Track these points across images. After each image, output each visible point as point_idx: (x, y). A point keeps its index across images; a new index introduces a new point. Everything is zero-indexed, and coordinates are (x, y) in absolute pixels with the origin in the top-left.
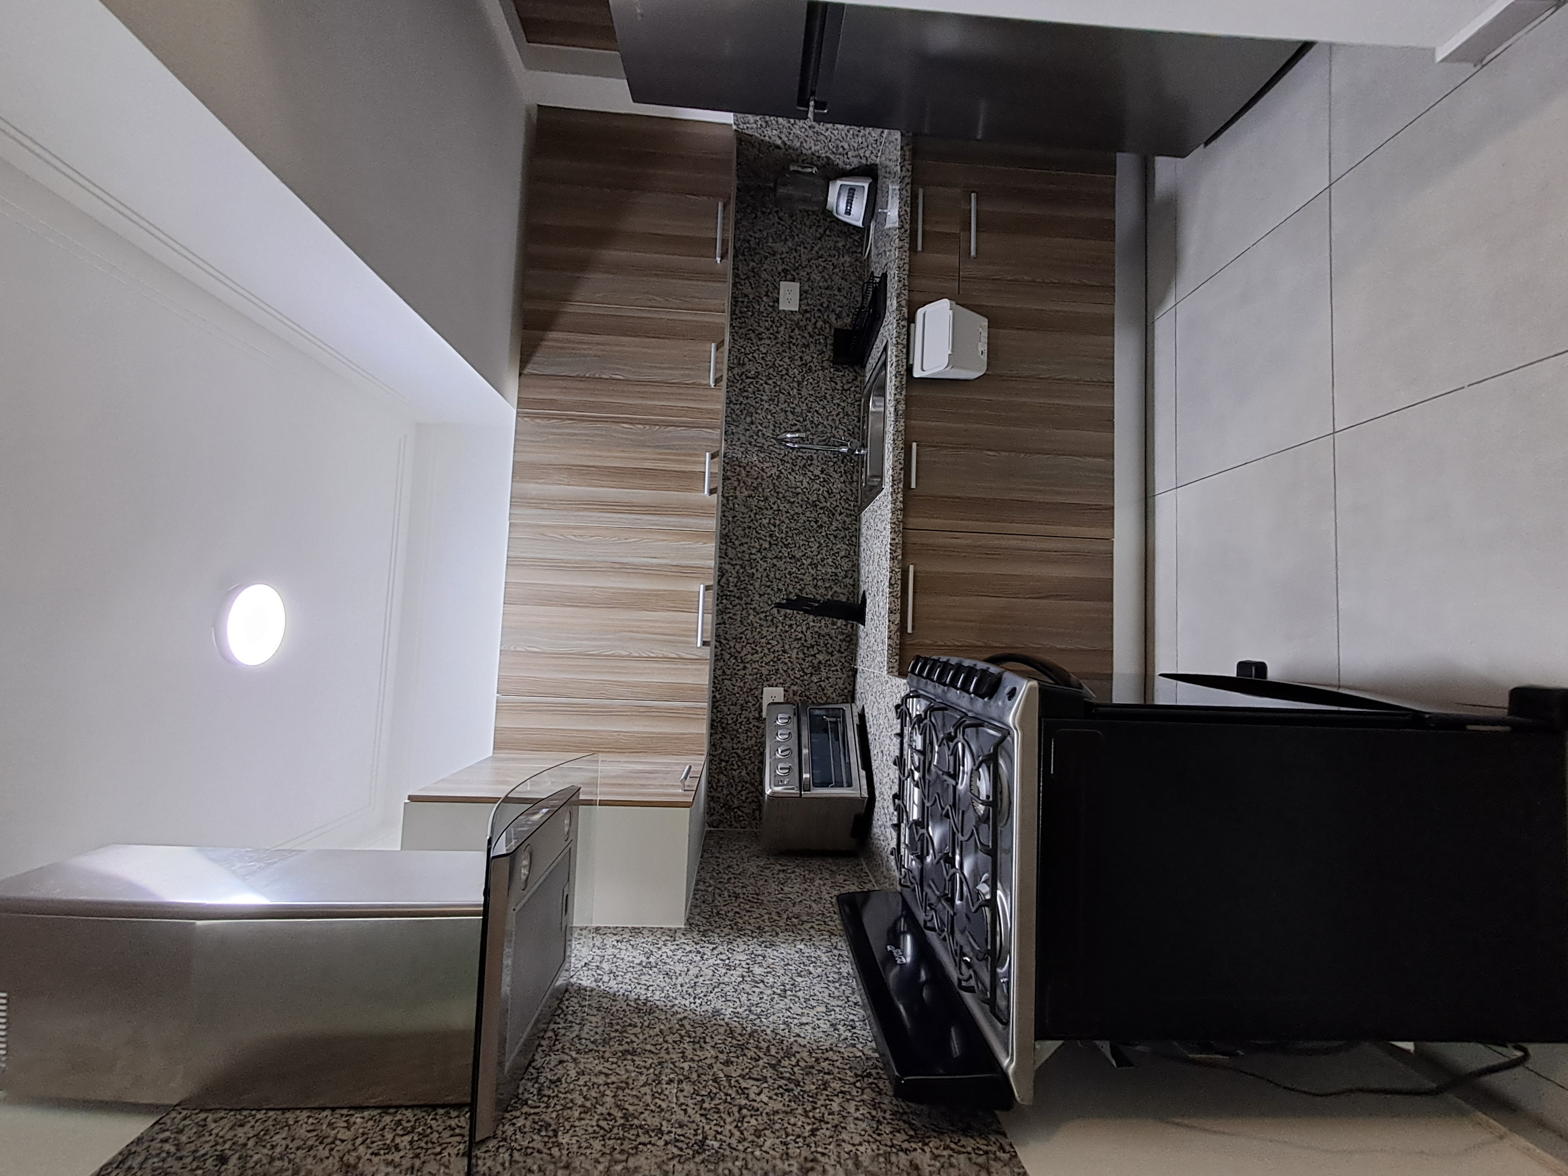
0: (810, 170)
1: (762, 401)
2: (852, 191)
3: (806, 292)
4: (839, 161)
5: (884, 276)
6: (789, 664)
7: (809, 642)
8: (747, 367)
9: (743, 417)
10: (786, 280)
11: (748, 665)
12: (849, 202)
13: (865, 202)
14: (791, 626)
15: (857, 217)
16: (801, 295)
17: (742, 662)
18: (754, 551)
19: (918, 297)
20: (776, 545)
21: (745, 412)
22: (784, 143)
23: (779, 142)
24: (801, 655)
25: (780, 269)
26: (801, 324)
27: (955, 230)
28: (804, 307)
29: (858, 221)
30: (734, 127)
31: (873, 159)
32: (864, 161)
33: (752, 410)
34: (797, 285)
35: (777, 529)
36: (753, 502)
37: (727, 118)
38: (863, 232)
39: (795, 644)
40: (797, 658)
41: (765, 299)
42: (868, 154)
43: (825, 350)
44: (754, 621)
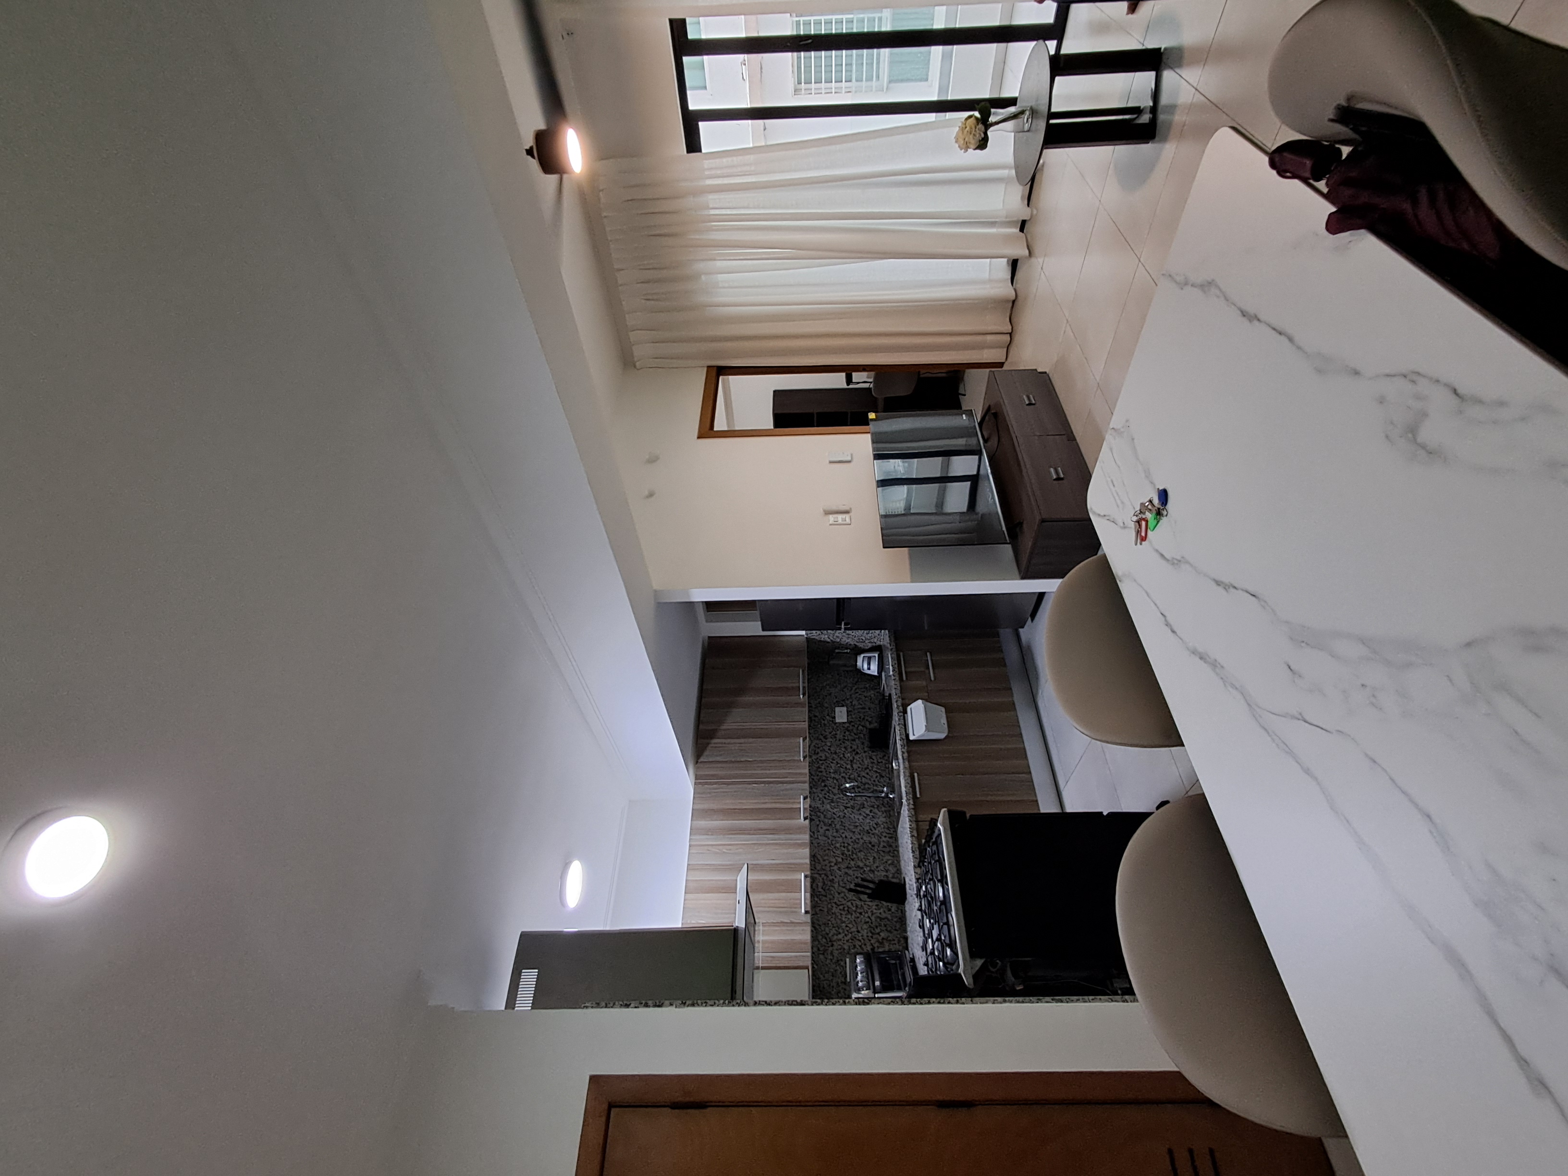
0: (846, 651)
1: (830, 772)
2: (870, 658)
3: (850, 711)
4: (861, 645)
5: (890, 695)
6: (862, 941)
7: (874, 924)
8: (820, 754)
9: (820, 783)
10: (839, 706)
11: (835, 943)
12: (869, 664)
13: (877, 663)
14: (861, 913)
15: (874, 670)
16: (848, 713)
17: (830, 941)
18: (833, 864)
19: (907, 701)
20: (847, 859)
21: (821, 780)
22: (832, 640)
23: (829, 640)
24: (870, 934)
25: (835, 701)
26: (849, 729)
27: (922, 669)
28: (850, 720)
29: (875, 672)
30: (806, 636)
31: (878, 643)
32: (874, 644)
33: (824, 778)
34: (845, 709)
35: (845, 849)
36: (829, 833)
37: (803, 633)
38: (879, 677)
39: (865, 926)
40: (868, 936)
41: (827, 717)
42: (875, 640)
43: (864, 741)
44: (836, 911)
